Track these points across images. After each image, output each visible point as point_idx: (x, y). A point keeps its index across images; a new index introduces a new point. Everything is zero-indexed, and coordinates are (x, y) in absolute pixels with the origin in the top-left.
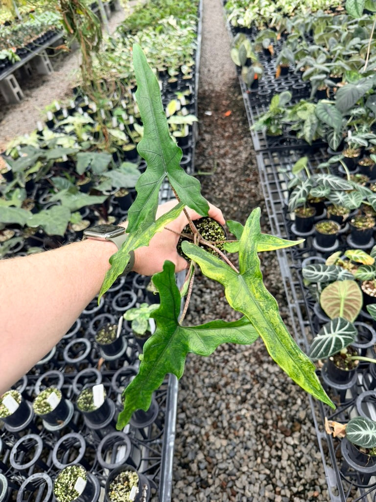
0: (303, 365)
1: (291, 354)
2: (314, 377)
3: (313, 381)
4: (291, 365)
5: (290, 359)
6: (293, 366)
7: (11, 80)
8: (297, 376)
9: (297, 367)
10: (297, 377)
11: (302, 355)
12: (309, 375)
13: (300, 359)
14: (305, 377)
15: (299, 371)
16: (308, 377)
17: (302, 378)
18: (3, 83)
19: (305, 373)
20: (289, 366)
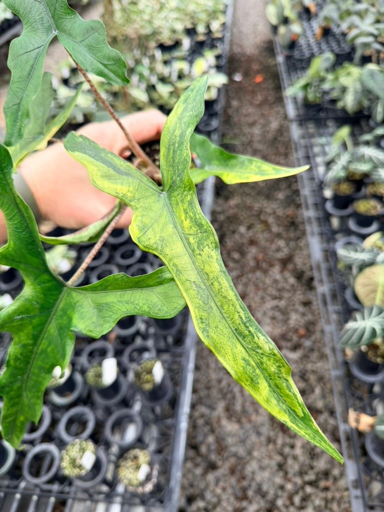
0: (265, 359)
1: (240, 334)
2: (289, 388)
3: (287, 396)
4: (239, 358)
5: (239, 345)
6: (244, 359)
8: (252, 380)
9: (253, 363)
10: (253, 382)
11: (262, 338)
12: (278, 381)
13: (259, 347)
14: (270, 386)
15: (258, 371)
16: (277, 387)
17: (264, 386)
19: (269, 377)
20: (235, 359)
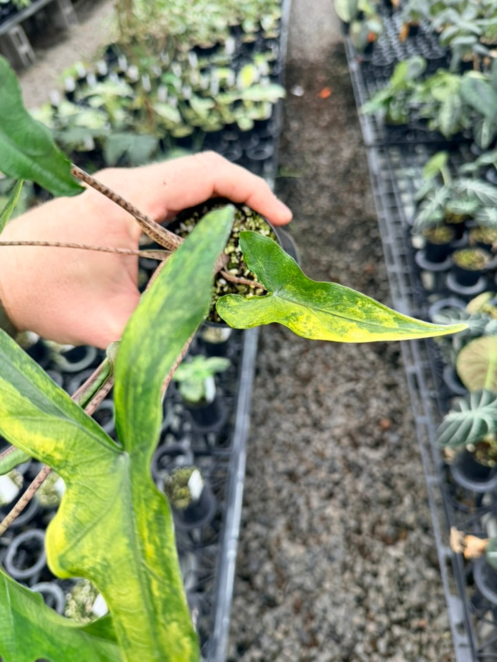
7: (17, 35)
18: (5, 38)
